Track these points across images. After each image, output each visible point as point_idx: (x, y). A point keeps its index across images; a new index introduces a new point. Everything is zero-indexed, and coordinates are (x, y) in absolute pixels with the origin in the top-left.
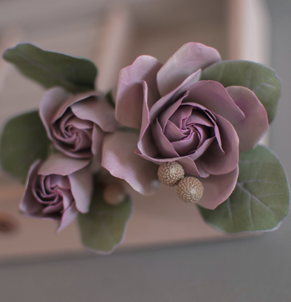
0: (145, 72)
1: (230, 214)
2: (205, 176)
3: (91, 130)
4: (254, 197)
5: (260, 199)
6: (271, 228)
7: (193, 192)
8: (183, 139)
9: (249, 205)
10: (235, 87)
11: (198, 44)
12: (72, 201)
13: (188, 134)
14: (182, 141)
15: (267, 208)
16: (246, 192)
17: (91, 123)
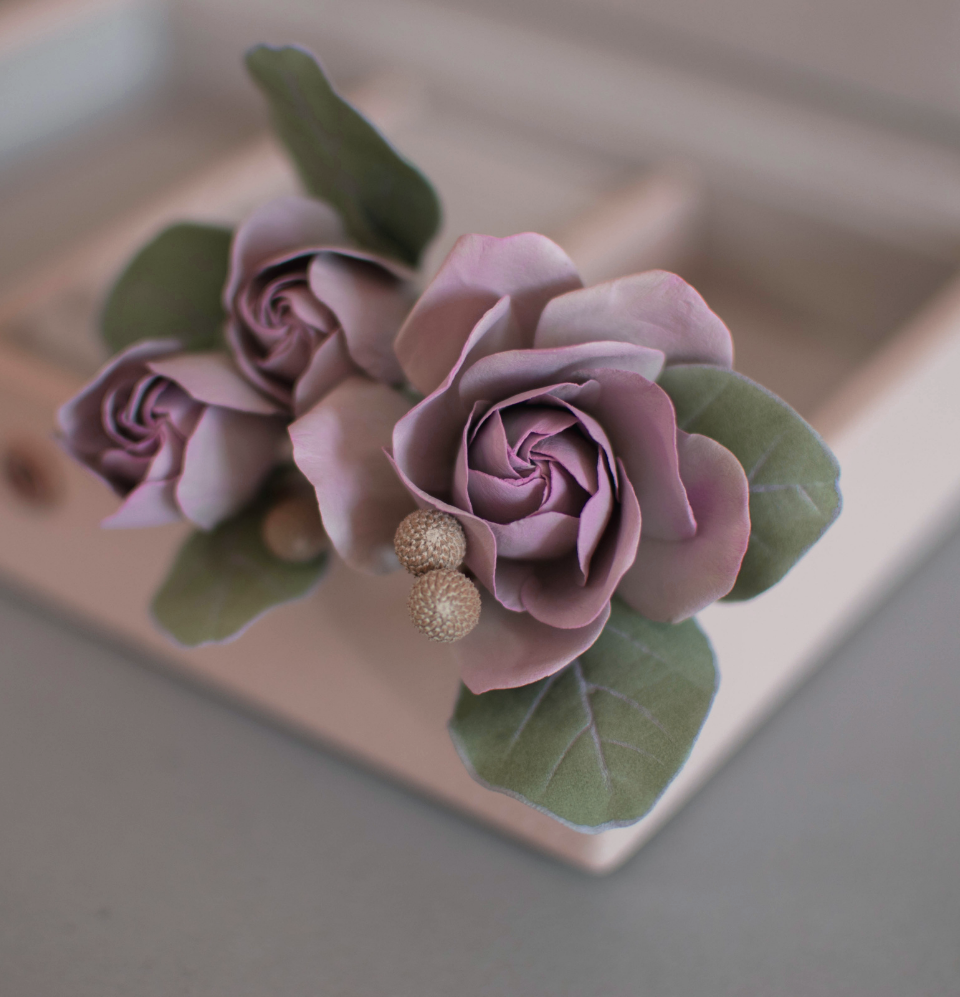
0: (530, 281)
1: (516, 737)
2: (509, 603)
3: (322, 336)
4: (593, 731)
5: (602, 745)
6: (577, 822)
7: (445, 608)
8: (503, 477)
9: (570, 742)
10: (715, 444)
11: (691, 290)
12: (175, 472)
13: (524, 473)
14: (496, 479)
15: (605, 774)
16: (588, 710)
17: (332, 321)
